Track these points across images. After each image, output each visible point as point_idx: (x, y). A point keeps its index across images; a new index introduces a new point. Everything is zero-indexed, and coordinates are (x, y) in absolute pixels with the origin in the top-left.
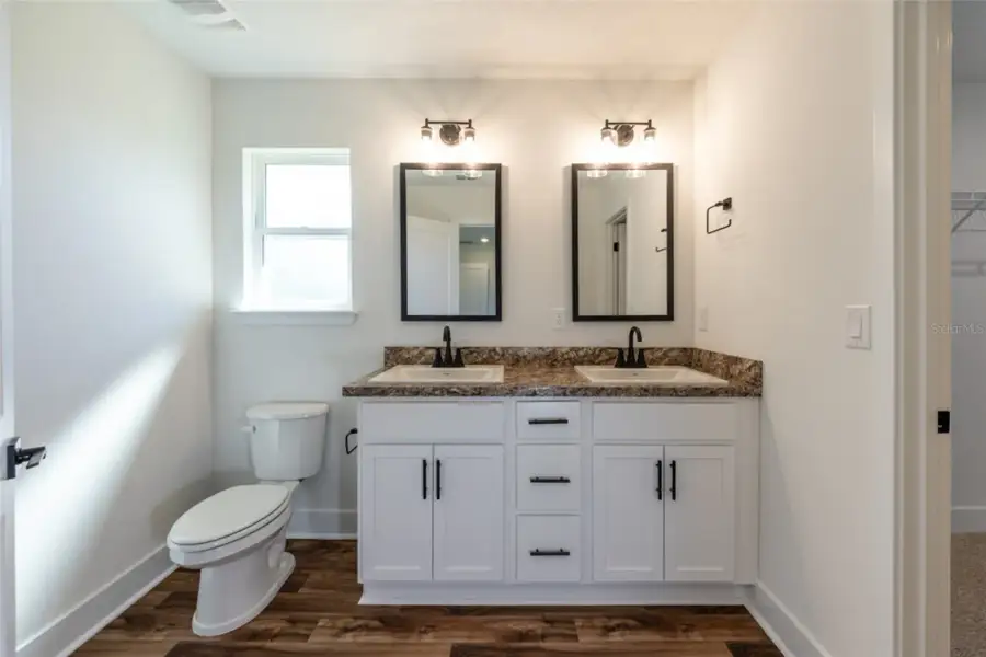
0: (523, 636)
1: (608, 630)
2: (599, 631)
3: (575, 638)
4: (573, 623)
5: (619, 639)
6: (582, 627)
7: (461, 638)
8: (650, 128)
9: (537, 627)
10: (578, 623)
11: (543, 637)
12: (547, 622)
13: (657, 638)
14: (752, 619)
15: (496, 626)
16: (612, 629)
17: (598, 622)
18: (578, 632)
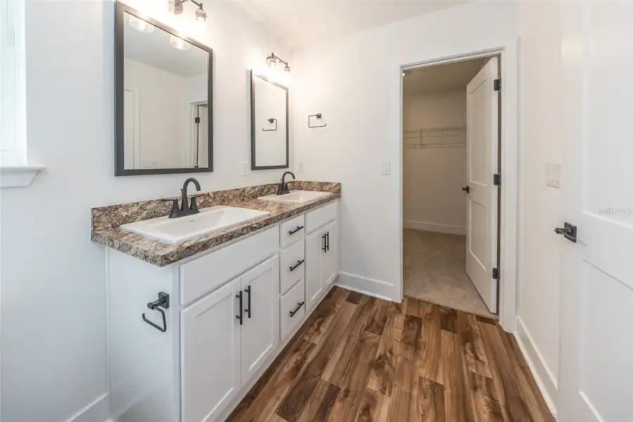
0: (297, 367)
1: (318, 329)
2: (316, 334)
3: (313, 345)
4: (304, 341)
5: (325, 328)
6: (310, 338)
7: (274, 404)
8: (287, 67)
9: (295, 358)
10: (307, 339)
11: (304, 358)
12: (296, 351)
13: (333, 317)
14: (341, 288)
15: (280, 379)
16: (319, 328)
17: (311, 330)
18: (312, 341)
